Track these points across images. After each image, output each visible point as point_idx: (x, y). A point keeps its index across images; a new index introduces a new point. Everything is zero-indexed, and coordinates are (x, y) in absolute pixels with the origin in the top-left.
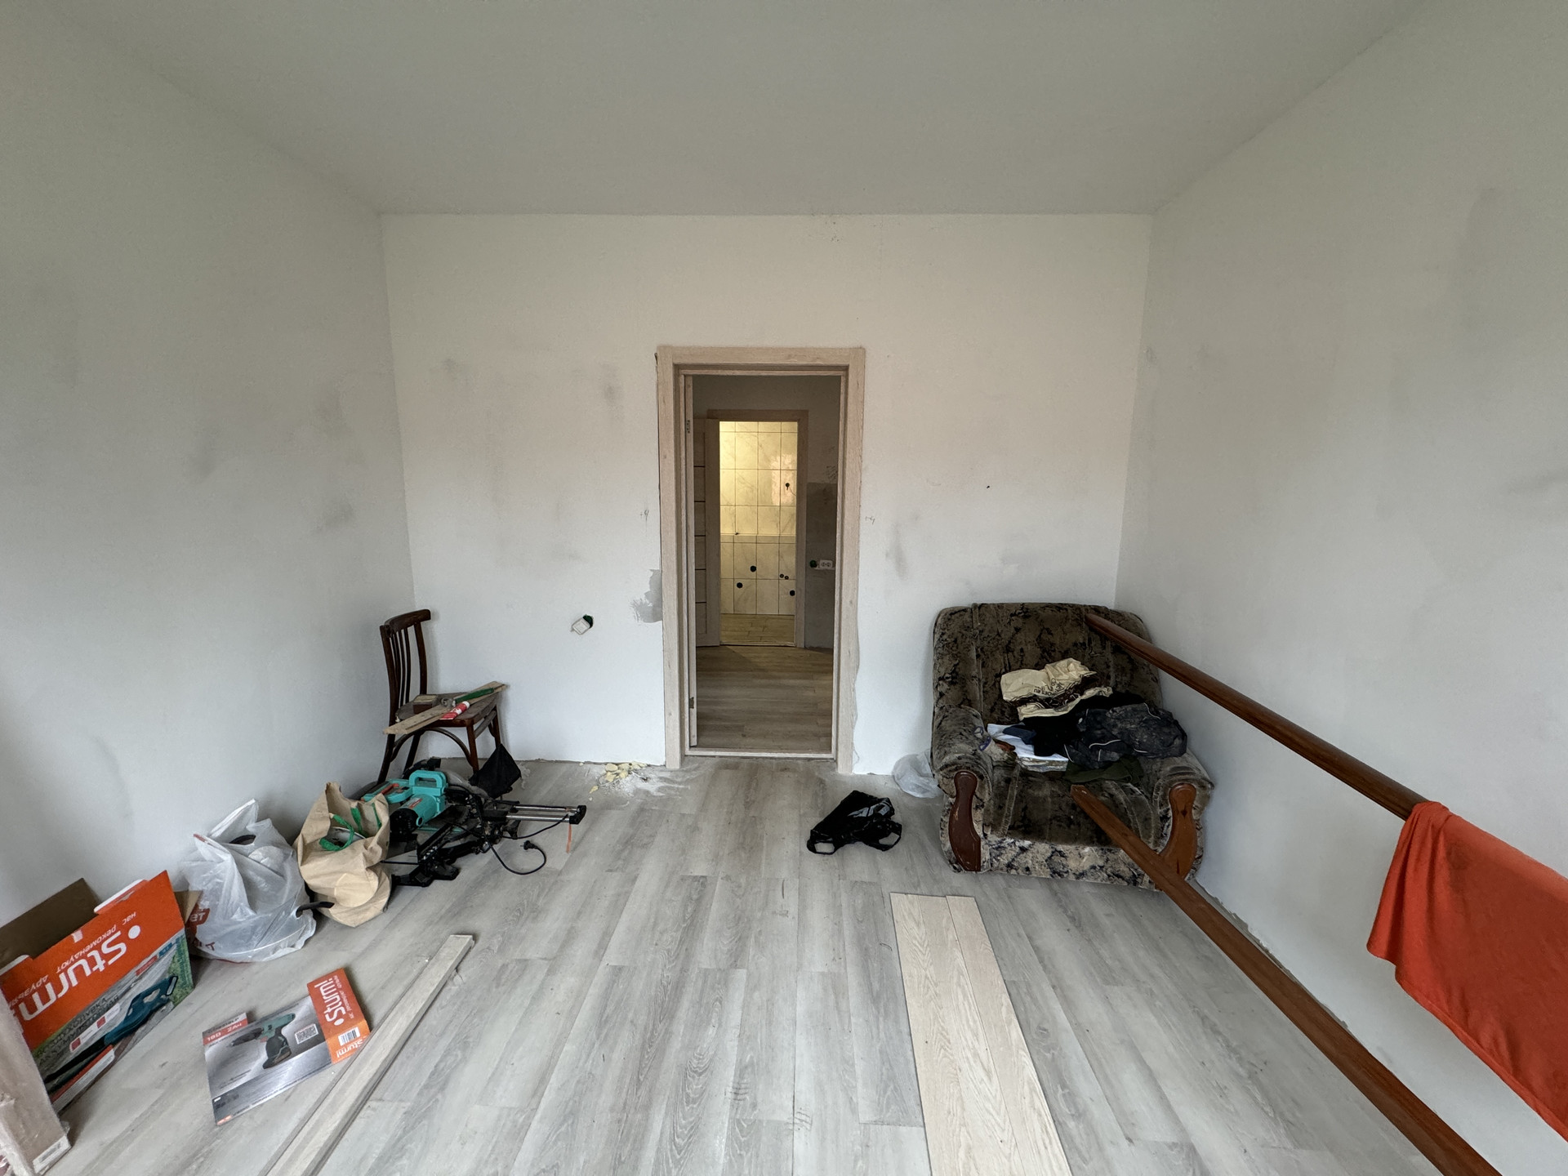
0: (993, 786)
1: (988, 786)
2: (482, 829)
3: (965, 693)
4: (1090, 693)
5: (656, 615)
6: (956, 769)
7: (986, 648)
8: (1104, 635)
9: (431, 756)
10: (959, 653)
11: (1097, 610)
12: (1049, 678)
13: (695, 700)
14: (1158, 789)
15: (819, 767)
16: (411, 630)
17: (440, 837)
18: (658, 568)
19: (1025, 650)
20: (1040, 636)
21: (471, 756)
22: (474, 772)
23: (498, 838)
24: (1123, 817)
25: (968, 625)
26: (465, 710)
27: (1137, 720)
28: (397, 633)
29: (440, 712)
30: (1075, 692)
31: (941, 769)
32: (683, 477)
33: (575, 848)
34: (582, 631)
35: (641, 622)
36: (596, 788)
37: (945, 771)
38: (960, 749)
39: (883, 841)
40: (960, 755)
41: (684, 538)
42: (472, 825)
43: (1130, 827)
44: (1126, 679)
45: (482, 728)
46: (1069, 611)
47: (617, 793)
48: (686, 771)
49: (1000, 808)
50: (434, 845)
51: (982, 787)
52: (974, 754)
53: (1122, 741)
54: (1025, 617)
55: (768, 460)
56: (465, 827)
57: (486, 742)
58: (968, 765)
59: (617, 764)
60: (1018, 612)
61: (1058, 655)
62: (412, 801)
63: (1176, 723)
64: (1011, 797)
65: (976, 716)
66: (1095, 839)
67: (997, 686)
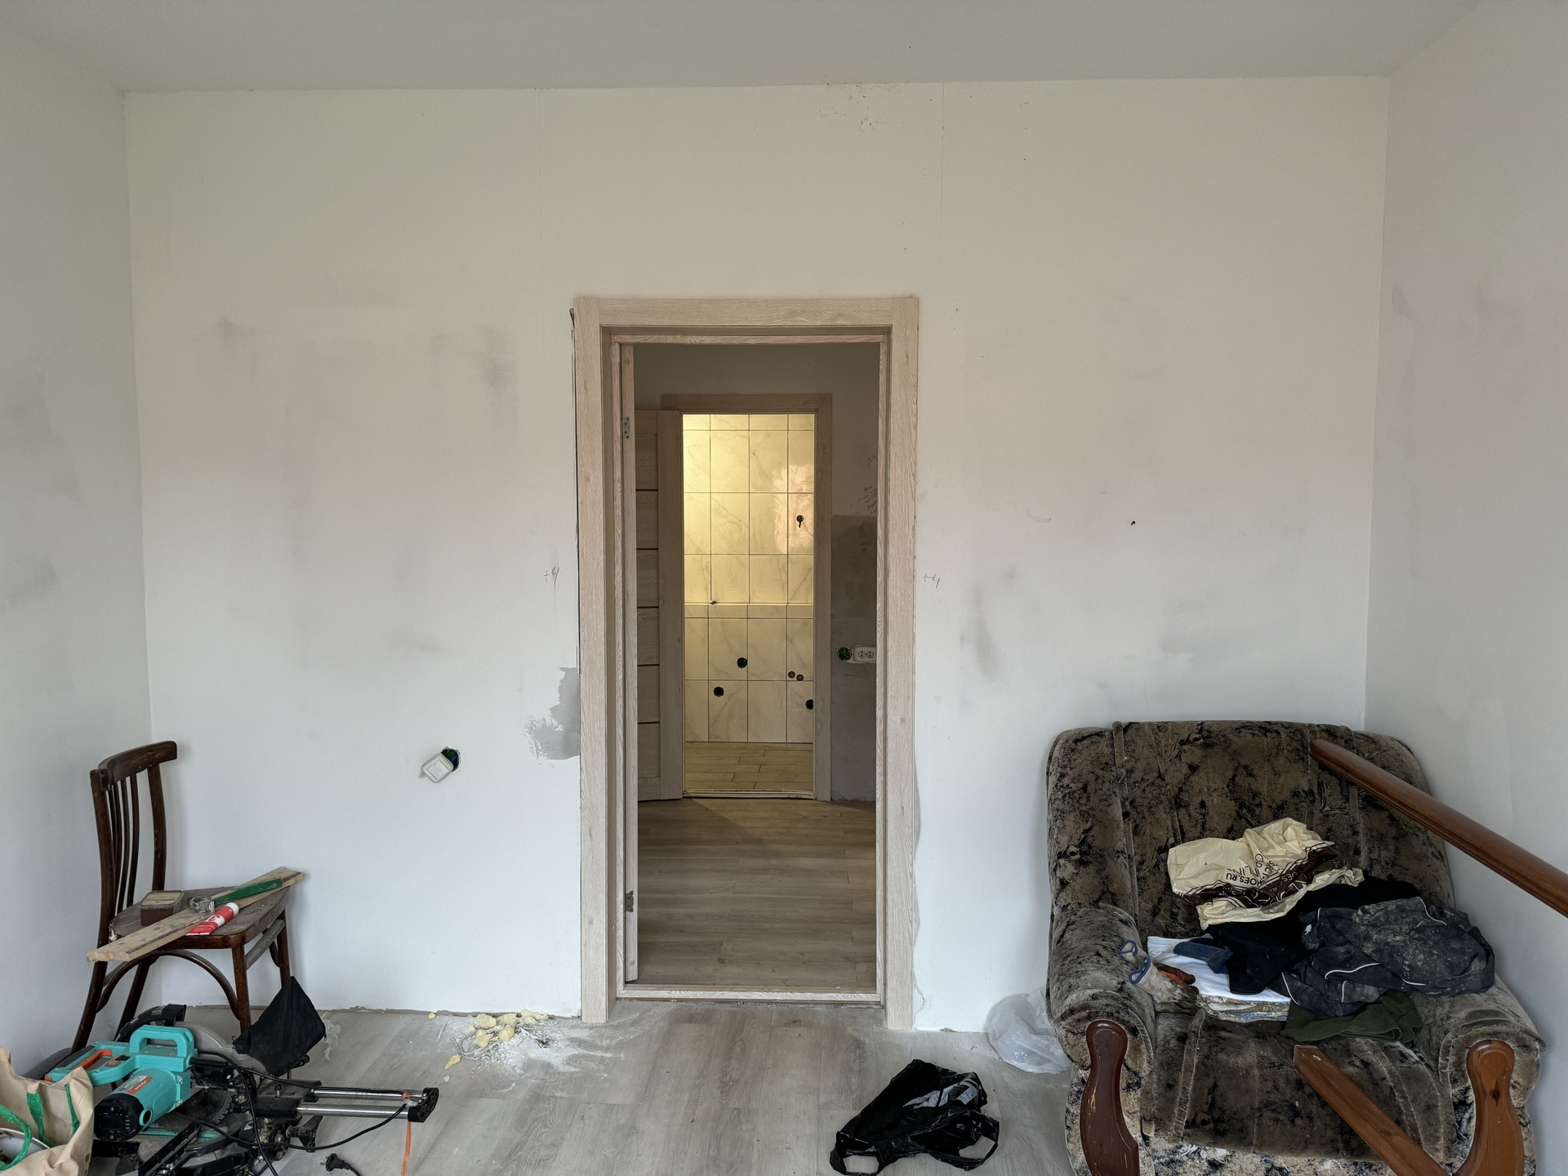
0: (1155, 1048)
1: (1148, 1048)
2: (254, 1132)
3: (1106, 880)
4: (1322, 880)
5: (569, 746)
6: (1089, 1017)
7: (1138, 800)
8: (1346, 779)
9: (165, 1003)
10: (1092, 809)
11: (1331, 732)
12: (1251, 853)
13: (635, 896)
14: (1447, 1053)
15: (854, 1017)
16: (143, 778)
17: (178, 1148)
18: (572, 663)
19: (1208, 804)
20: (1233, 779)
21: (238, 1002)
22: (243, 1029)
23: (281, 1150)
24: (1387, 1102)
25: (1106, 759)
26: (230, 918)
27: (1405, 928)
28: (119, 783)
29: (187, 922)
30: (1295, 878)
31: (1063, 1018)
32: (618, 512)
33: (416, 1169)
34: (439, 776)
35: (542, 758)
36: (456, 1059)
37: (1070, 1020)
38: (1096, 981)
39: (966, 1153)
40: (1096, 991)
41: (619, 612)
42: (235, 1127)
43: (1399, 1122)
44: (1386, 855)
45: (258, 951)
46: (1283, 736)
47: (492, 1066)
48: (616, 1027)
49: (1170, 1087)
50: (169, 1161)
51: (1136, 1049)
52: (1120, 990)
53: (1382, 965)
54: (1206, 746)
55: (767, 477)
56: (224, 1129)
57: (264, 975)
58: (1108, 1009)
59: (495, 1016)
60: (1193, 736)
61: (1266, 812)
62: (133, 1081)
63: (1475, 934)
64: (1188, 1069)
65: (1125, 923)
66: (1341, 1145)
67: (1162, 869)
